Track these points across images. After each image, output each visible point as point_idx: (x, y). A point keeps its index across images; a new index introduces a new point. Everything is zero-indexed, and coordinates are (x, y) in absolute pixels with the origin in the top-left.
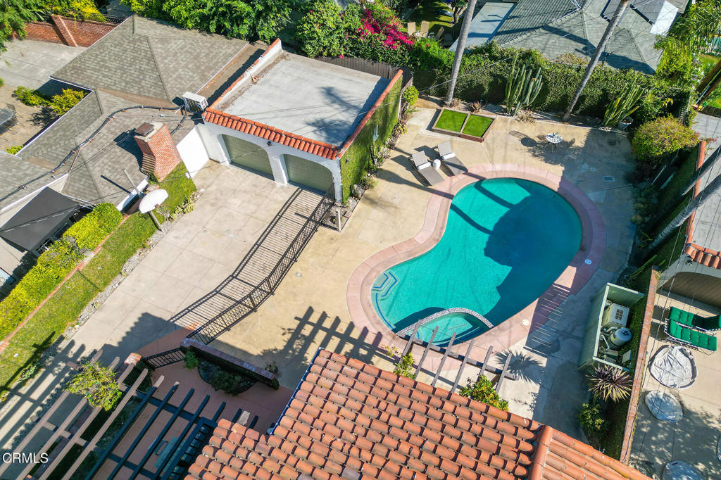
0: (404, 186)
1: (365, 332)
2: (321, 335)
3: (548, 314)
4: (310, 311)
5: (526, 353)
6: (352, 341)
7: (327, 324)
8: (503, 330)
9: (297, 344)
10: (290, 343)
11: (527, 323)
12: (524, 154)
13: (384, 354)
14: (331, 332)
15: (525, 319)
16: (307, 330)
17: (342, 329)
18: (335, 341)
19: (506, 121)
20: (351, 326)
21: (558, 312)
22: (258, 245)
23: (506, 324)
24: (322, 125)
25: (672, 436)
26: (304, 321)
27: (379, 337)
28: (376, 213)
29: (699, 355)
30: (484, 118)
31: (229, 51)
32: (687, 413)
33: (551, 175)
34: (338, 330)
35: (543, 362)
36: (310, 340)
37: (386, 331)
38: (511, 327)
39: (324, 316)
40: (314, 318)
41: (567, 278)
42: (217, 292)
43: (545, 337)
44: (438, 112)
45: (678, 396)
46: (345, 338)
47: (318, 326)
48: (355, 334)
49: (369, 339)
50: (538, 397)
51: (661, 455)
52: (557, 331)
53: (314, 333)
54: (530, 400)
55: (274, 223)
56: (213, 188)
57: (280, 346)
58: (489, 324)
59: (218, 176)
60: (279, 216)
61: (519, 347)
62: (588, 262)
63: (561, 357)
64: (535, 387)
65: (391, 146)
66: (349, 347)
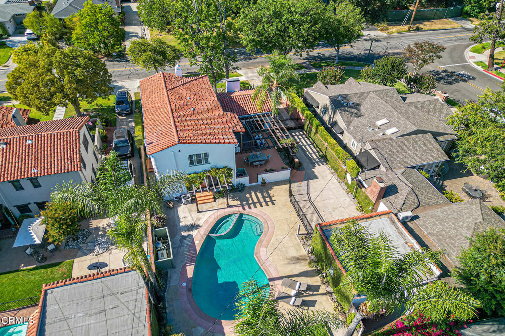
0: (297, 273)
1: (250, 208)
2: (262, 200)
3: (190, 250)
4: (273, 204)
5: (191, 232)
6: (251, 204)
7: (264, 204)
8: (204, 235)
9: (266, 194)
11: (197, 242)
13: (237, 206)
15: (198, 243)
16: (268, 199)
17: (258, 205)
20: (256, 207)
21: (187, 254)
22: (318, 213)
23: (205, 237)
26: (272, 201)
27: (244, 209)
28: (294, 253)
34: (259, 204)
35: (183, 233)
36: (264, 197)
37: (244, 212)
38: (202, 237)
39: (267, 205)
40: (270, 203)
41: (190, 270)
43: (187, 242)
46: (254, 203)
47: (266, 202)
48: (252, 206)
49: (246, 207)
50: (179, 222)
52: (183, 246)
53: (265, 200)
54: (182, 220)
57: (270, 192)
58: (210, 235)
61: (194, 233)
62: (185, 284)
63: (178, 238)
64: (182, 224)
65: (330, 293)
66: (250, 202)
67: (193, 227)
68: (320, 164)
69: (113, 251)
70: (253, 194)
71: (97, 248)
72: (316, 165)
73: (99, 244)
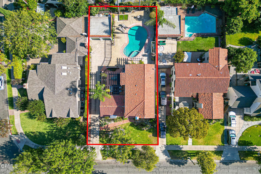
0: (120, 34)
1: (125, 58)
2: (120, 61)
4: (117, 58)
5: (145, 54)
6: (124, 60)
7: (120, 59)
8: (141, 52)
9: (118, 63)
10: (117, 63)
11: (144, 50)
12: (135, 21)
13: (129, 60)
14: (121, 60)
15: (143, 49)
16: (118, 61)
17: (122, 59)
18: (122, 61)
19: (130, 14)
20: (123, 58)
21: (147, 47)
22: (105, 52)
24: (106, 32)
25: (162, 57)
26: (117, 60)
27: (127, 58)
28: (118, 40)
29: (164, 46)
30: (126, 15)
31: (81, 20)
32: (163, 54)
33: (140, 23)
35: (147, 54)
36: (119, 62)
37: (128, 57)
39: (119, 58)
40: (118, 59)
41: (147, 41)
42: (104, 60)
43: (146, 51)
44: (118, 15)
45: (162, 52)
46: (123, 60)
47: (119, 60)
48: (124, 59)
49: (126, 59)
51: (161, 59)
52: (147, 49)
53: (119, 61)
54: (147, 59)
55: (105, 47)
56: (93, 45)
57: (117, 64)
59: (92, 42)
60: (105, 46)
61: (144, 53)
62: (149, 37)
63: (149, 53)
64: (147, 57)
65: (114, 27)
66: (124, 61)
67: (144, 55)
68: (93, 73)
69: (167, 53)
70: (122, 64)
71: (171, 55)
72: (95, 73)
73: (170, 56)
